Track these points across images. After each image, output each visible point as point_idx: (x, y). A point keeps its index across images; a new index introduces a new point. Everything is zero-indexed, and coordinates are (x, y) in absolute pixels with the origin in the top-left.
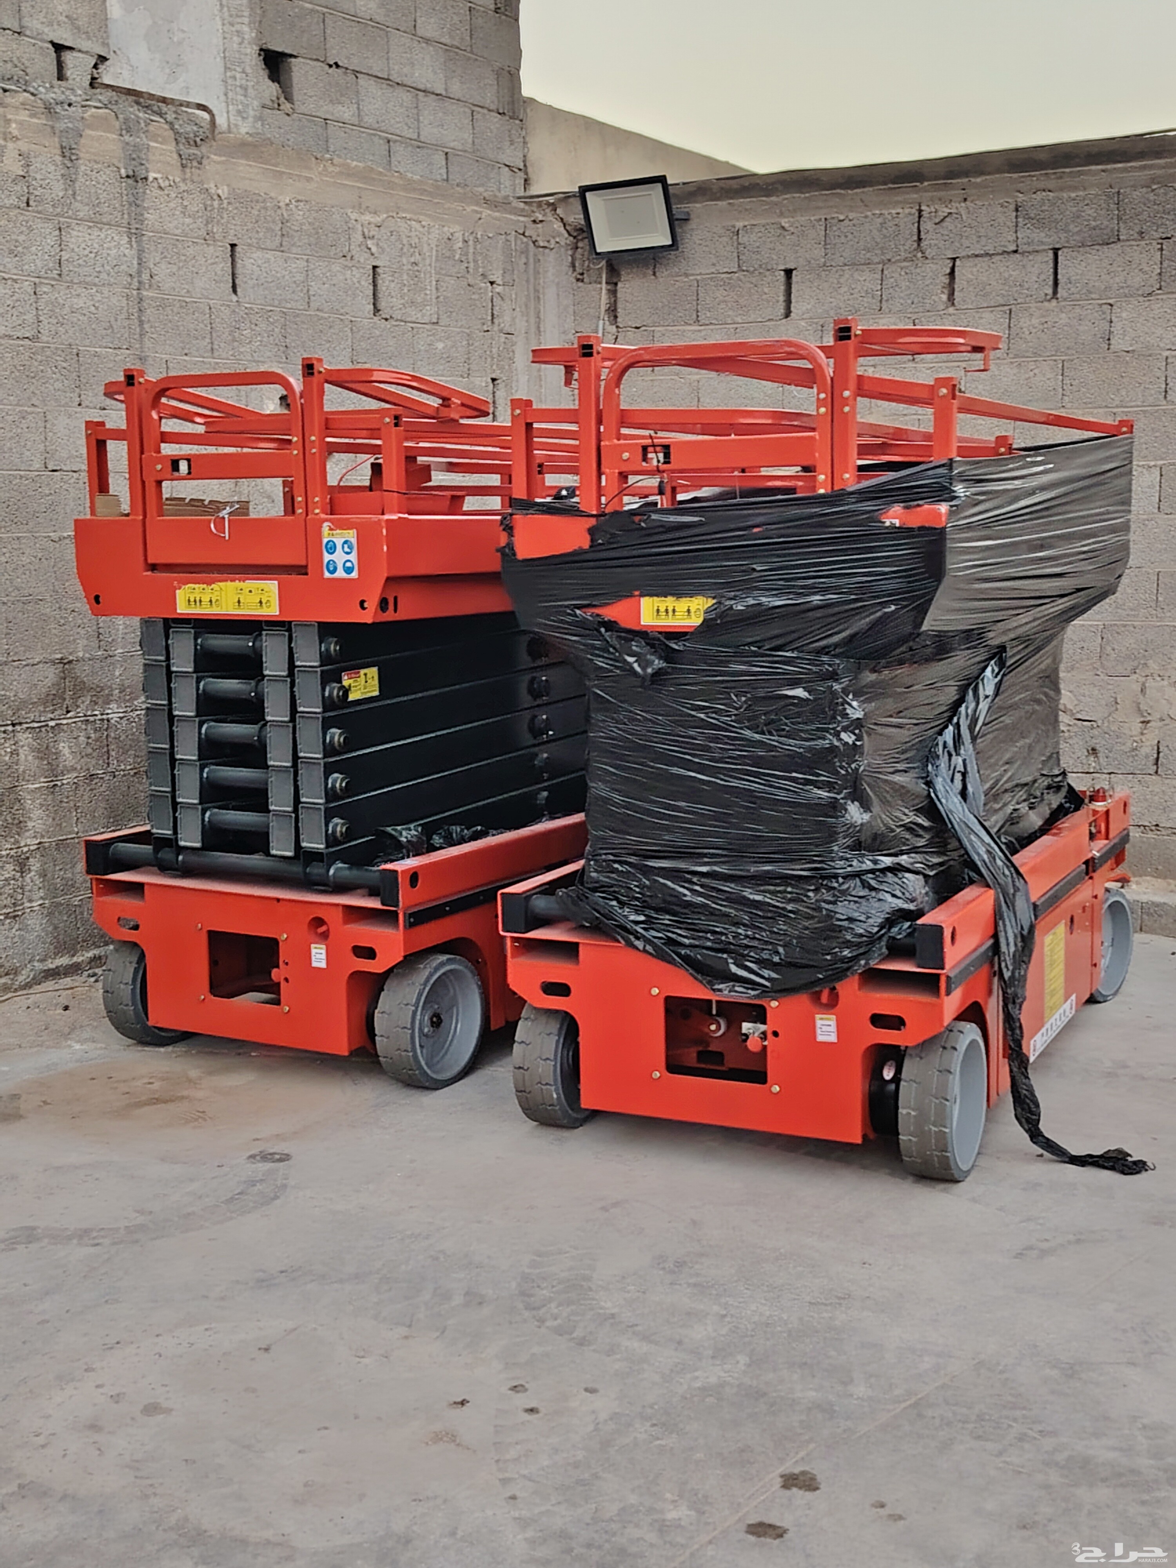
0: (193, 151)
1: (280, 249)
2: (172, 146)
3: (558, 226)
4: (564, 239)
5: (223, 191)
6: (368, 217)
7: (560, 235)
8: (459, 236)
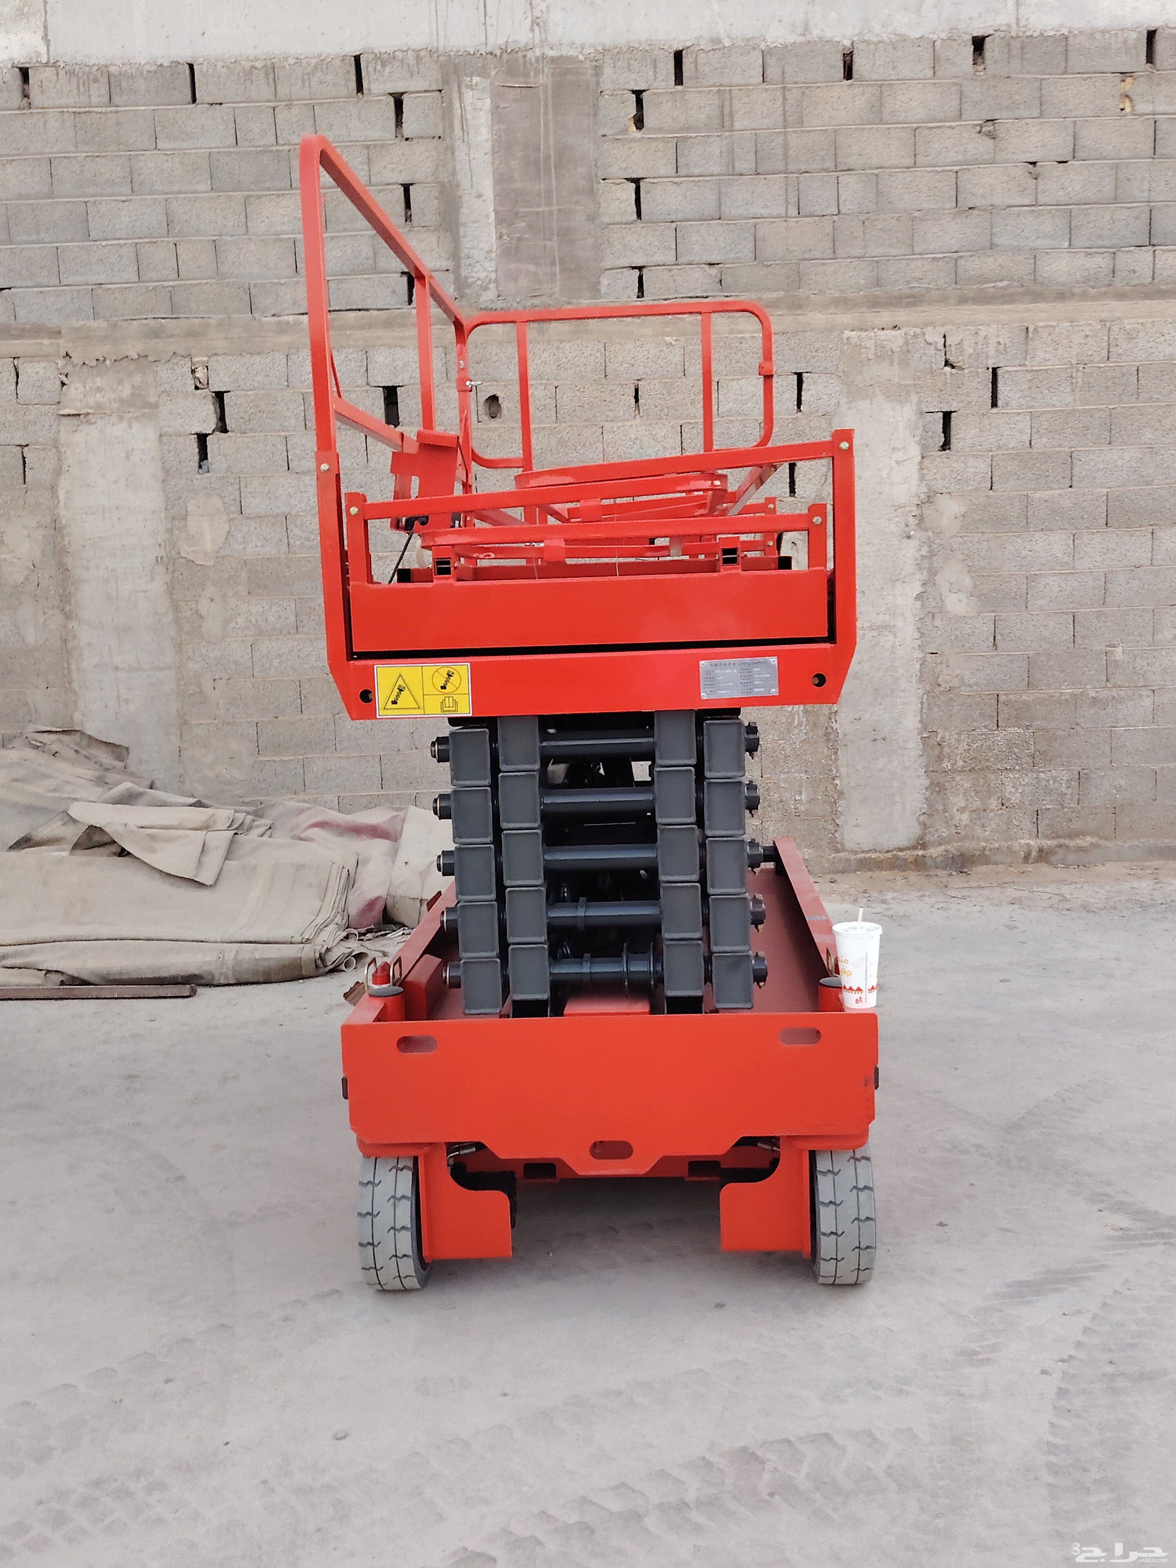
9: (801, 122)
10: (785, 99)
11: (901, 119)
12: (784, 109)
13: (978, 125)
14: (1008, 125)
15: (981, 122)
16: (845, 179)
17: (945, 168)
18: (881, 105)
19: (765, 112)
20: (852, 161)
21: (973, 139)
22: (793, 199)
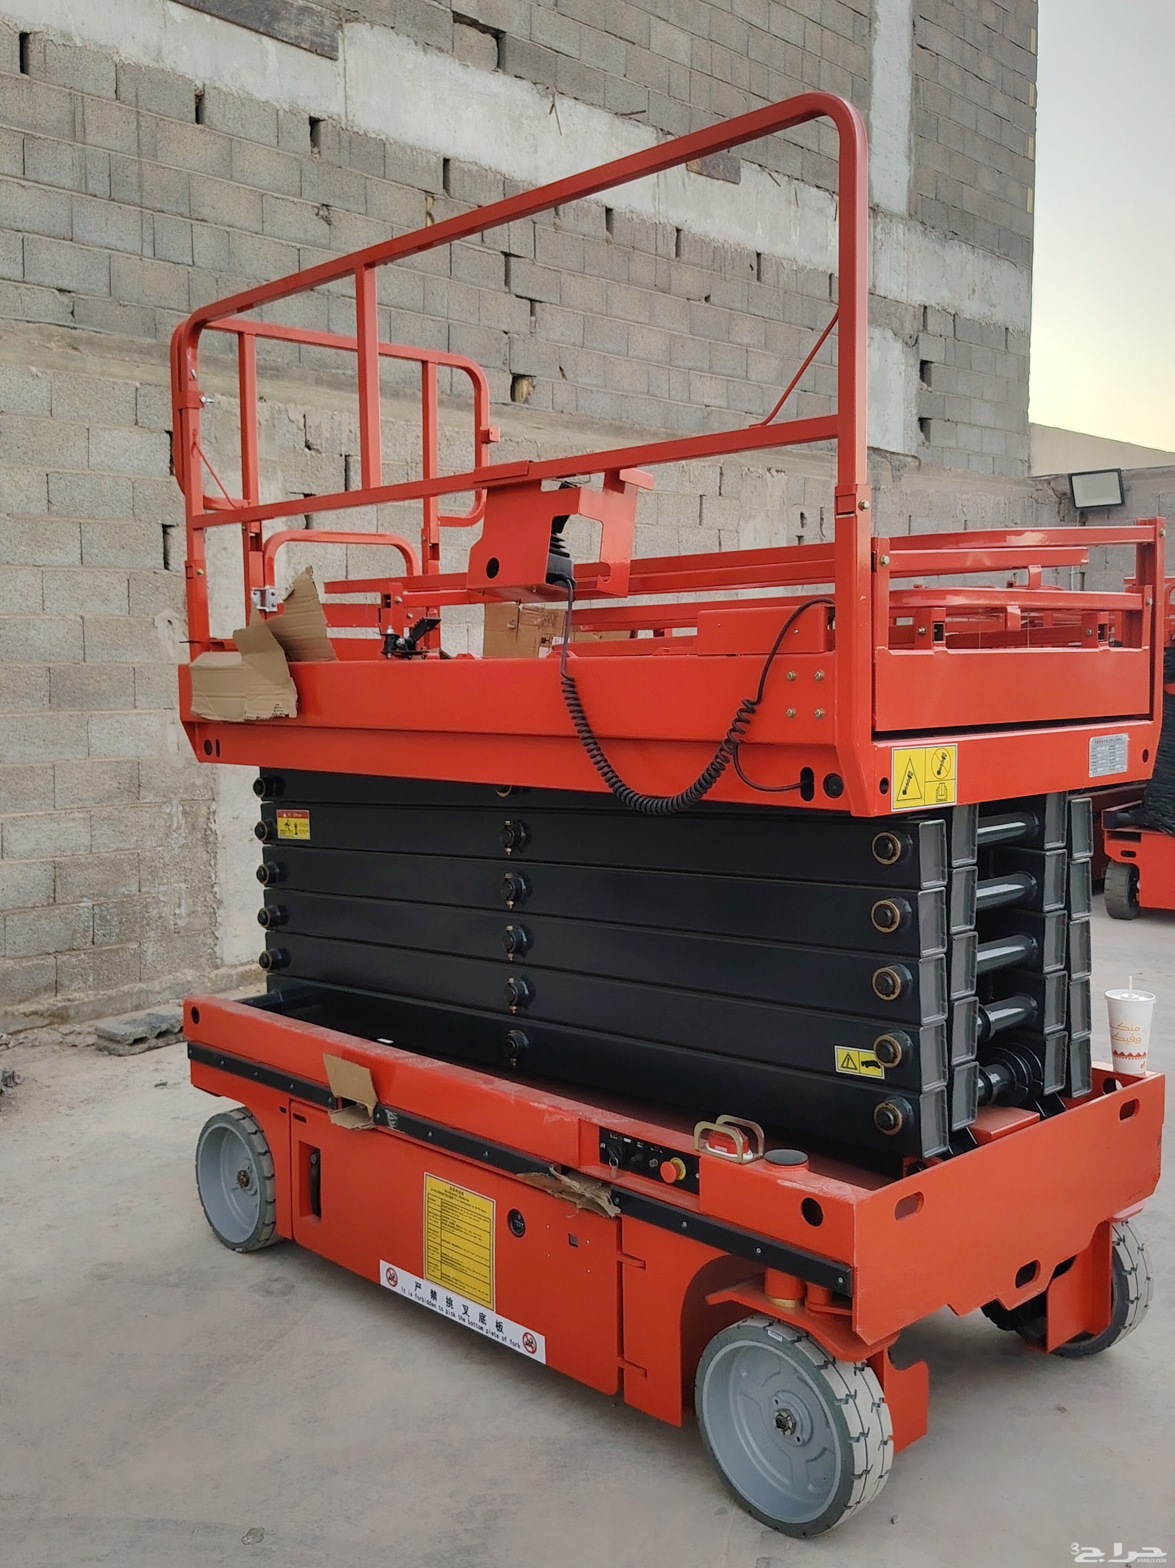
0: (898, 473)
1: (928, 516)
2: (889, 473)
3: (1051, 492)
4: (1054, 499)
5: (908, 491)
6: (964, 496)
7: (1051, 496)
8: (1002, 501)
9: (155, 156)
10: (139, 126)
11: (249, 181)
12: (138, 136)
13: (316, 207)
14: (341, 215)
15: (318, 205)
16: (198, 228)
17: (290, 243)
18: (231, 161)
19: (119, 133)
20: (205, 212)
21: (312, 220)
22: (148, 238)
